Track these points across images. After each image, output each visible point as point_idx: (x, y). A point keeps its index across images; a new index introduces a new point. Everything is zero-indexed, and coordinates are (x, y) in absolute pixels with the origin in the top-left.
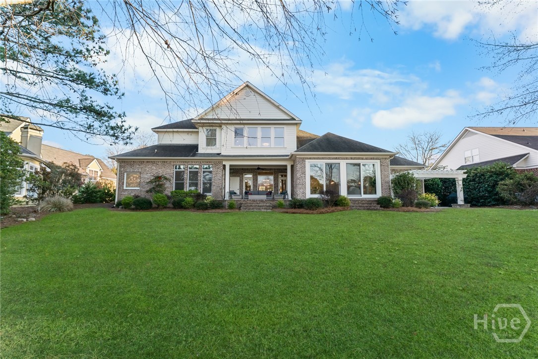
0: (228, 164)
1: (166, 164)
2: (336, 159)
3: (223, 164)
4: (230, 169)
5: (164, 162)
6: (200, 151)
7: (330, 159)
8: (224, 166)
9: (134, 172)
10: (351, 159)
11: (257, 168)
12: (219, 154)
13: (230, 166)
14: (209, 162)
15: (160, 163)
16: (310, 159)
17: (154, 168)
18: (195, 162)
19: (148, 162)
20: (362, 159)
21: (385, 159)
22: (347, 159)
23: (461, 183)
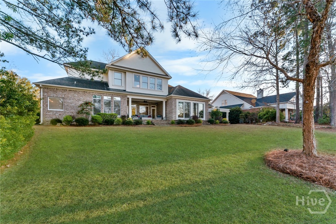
0: (130, 98)
1: (86, 93)
2: (189, 100)
3: (128, 97)
4: (132, 101)
6: (110, 87)
8: (128, 98)
9: (58, 97)
10: (195, 101)
11: (143, 101)
12: (125, 91)
13: (132, 99)
14: (119, 95)
15: (81, 92)
16: (179, 99)
17: (76, 95)
18: (108, 94)
19: (70, 90)
20: (199, 101)
21: (207, 102)
22: (193, 100)
23: (228, 114)
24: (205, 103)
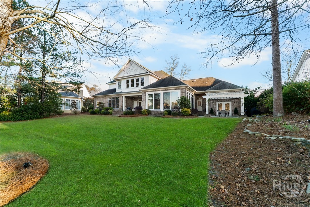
0: (124, 96)
2: (159, 91)
3: (122, 96)
5: (105, 96)
6: (117, 91)
7: (156, 91)
9: (98, 101)
10: (166, 90)
12: (121, 92)
14: (118, 96)
18: (114, 96)
20: (171, 90)
21: (183, 88)
22: (163, 90)
24: (180, 90)
